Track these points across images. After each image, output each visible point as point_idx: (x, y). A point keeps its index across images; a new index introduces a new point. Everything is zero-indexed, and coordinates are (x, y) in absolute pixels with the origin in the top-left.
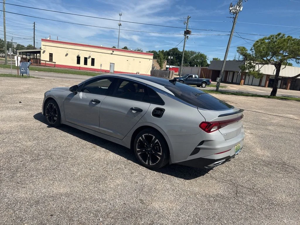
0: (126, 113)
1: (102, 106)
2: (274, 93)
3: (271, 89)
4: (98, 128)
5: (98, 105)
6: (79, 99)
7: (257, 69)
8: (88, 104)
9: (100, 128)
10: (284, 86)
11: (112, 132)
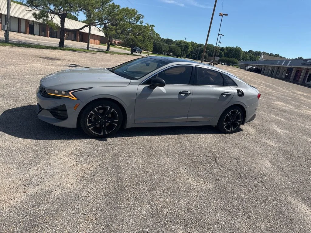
0: (218, 98)
1: (194, 96)
2: (61, 44)
3: (58, 40)
4: (187, 118)
5: (189, 96)
6: (162, 94)
7: (50, 19)
8: (176, 97)
9: (189, 118)
10: (43, 33)
11: (201, 117)
